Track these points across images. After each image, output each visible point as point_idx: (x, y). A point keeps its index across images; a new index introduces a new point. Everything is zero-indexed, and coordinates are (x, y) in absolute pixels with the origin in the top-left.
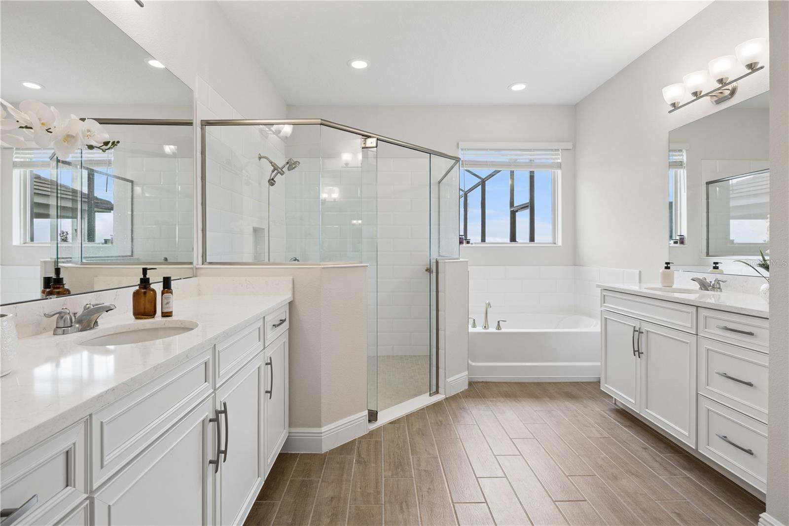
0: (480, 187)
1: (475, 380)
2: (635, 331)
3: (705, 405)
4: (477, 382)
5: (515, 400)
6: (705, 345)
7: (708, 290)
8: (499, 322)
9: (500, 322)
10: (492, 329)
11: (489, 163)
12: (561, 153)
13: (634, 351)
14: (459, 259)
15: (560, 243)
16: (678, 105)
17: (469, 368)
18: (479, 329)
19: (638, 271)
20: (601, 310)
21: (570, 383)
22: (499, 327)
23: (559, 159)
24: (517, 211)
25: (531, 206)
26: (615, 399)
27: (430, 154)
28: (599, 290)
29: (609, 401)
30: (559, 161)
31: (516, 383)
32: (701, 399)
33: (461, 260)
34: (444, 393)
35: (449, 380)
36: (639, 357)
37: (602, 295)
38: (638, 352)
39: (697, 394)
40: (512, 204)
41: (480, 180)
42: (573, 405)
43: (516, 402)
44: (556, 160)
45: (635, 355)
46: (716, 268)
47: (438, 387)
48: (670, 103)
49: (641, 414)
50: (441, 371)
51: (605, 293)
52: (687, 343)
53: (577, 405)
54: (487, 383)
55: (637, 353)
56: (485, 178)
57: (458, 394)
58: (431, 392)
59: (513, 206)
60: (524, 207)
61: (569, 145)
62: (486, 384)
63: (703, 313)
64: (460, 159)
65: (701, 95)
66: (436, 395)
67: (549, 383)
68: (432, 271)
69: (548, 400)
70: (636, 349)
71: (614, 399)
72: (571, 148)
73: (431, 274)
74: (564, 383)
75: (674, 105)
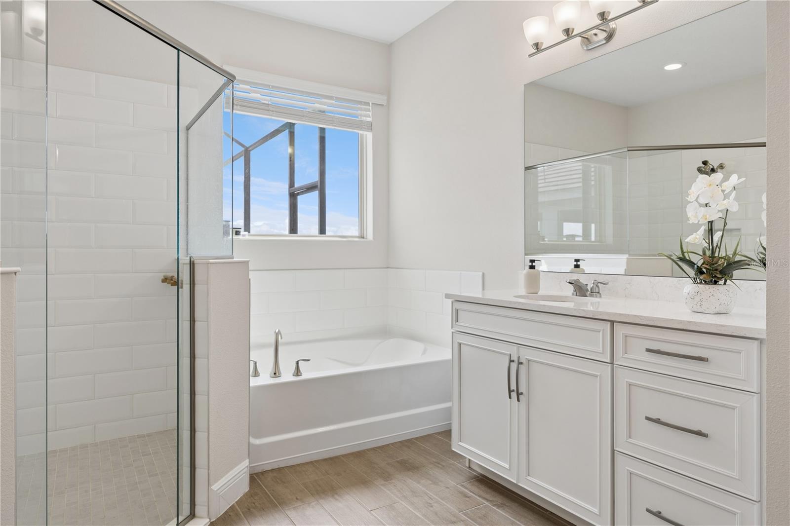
0: (243, 158)
1: (260, 470)
2: (511, 361)
3: (624, 466)
4: (263, 473)
5: (333, 496)
6: (624, 378)
7: (586, 296)
8: (297, 363)
9: (300, 362)
10: (287, 376)
11: (271, 109)
12: (372, 108)
13: (510, 391)
14: (233, 258)
15: (370, 235)
16: (541, 47)
17: (252, 452)
18: (264, 379)
19: (481, 273)
20: (452, 333)
21: (401, 442)
22: (298, 372)
23: (370, 117)
24: (298, 194)
25: (319, 187)
26: (469, 460)
27: (179, 50)
28: (450, 301)
29: (459, 463)
30: (369, 119)
31: (325, 460)
32: (619, 458)
33: (235, 260)
34: (206, 514)
35: (215, 487)
36: (518, 400)
37: (454, 311)
38: (514, 392)
39: (613, 451)
40: (292, 185)
41: (243, 149)
42: (419, 483)
43: (337, 500)
44: (365, 118)
45: (510, 397)
46: (577, 266)
47: (194, 505)
48: (531, 42)
49: (519, 484)
50: (200, 473)
51: (458, 305)
52: (596, 376)
53: (423, 481)
54: (279, 470)
55: (514, 395)
56: (251, 146)
57: (232, 508)
58: (181, 519)
59: (294, 186)
60: (310, 188)
61: (382, 99)
62: (279, 472)
63: (620, 330)
64: (235, 77)
65: (573, 34)
66: (191, 522)
67: (374, 449)
68: (182, 284)
69: (383, 482)
70: (513, 387)
71: (467, 461)
72: (385, 104)
73: (180, 290)
74: (393, 444)
75: (537, 45)
